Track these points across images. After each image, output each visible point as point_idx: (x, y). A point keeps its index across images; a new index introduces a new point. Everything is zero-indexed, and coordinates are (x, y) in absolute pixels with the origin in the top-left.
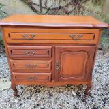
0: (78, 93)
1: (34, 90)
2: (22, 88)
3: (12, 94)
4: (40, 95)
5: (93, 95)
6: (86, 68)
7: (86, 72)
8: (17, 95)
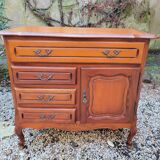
0: (116, 144)
1: (49, 139)
2: (31, 135)
3: (16, 143)
4: (58, 146)
5: (139, 146)
6: (127, 100)
7: (127, 107)
8: (23, 145)
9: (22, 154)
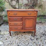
0: (32, 35)
8: (11, 35)
9: (11, 37)
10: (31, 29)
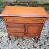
9: (10, 42)
10: (35, 35)
